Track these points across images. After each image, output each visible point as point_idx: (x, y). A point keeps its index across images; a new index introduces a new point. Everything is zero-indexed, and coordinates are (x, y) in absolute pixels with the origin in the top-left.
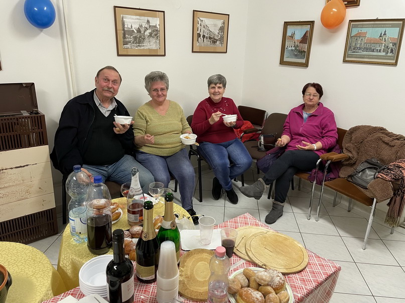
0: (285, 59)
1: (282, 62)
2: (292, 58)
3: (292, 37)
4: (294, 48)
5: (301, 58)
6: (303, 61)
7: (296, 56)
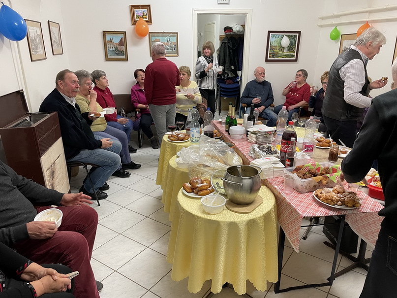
0: (109, 57)
1: (107, 59)
2: (114, 55)
3: (111, 41)
4: (114, 49)
5: (122, 55)
6: (124, 57)
7: (117, 54)
